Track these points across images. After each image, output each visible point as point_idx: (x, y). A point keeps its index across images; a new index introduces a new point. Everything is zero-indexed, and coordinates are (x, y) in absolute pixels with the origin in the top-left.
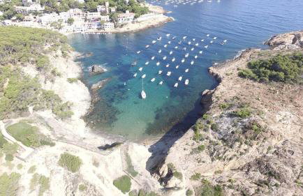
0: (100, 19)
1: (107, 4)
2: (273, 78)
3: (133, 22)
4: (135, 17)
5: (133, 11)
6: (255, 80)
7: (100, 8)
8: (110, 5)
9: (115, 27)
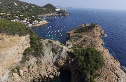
0: (26, 22)
1: (28, 18)
2: (82, 31)
3: (38, 23)
4: (39, 22)
5: (37, 20)
6: (78, 33)
7: (26, 19)
8: (29, 18)
9: (32, 25)
